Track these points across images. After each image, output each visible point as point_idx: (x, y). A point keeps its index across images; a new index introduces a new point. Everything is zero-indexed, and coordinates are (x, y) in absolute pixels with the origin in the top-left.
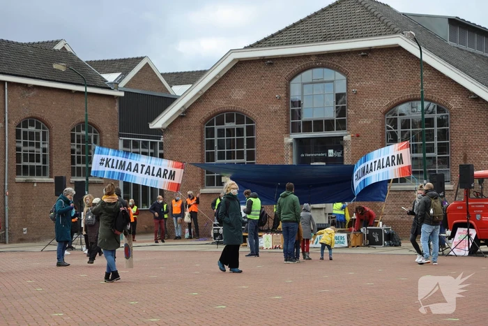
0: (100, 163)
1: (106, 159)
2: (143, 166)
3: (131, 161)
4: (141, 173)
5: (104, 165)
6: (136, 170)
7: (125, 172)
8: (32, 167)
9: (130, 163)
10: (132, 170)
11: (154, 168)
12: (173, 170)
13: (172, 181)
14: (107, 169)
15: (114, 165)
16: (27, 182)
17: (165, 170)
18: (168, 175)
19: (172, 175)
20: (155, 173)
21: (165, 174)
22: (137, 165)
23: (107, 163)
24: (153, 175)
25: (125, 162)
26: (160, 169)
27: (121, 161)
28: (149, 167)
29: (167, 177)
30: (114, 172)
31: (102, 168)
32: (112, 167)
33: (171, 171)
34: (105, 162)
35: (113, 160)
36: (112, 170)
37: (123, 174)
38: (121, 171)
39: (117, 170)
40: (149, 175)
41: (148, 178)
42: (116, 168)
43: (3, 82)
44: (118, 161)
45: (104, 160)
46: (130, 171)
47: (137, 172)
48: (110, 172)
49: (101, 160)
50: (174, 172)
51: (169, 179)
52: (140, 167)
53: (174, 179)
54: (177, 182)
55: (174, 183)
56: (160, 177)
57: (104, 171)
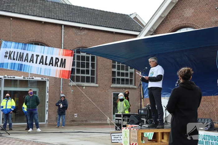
0: (5, 56)
1: (9, 52)
2: (37, 56)
3: (28, 52)
4: (36, 63)
5: (8, 58)
6: (32, 60)
7: (23, 63)
9: (27, 54)
10: (29, 61)
11: (46, 57)
12: (64, 58)
13: (63, 69)
14: (10, 61)
15: (15, 58)
16: (77, 86)
17: (57, 58)
18: (59, 64)
19: (63, 63)
20: (48, 62)
21: (56, 63)
22: (33, 55)
23: (10, 55)
24: (46, 64)
25: (23, 53)
26: (52, 58)
27: (21, 53)
28: (42, 57)
29: (59, 66)
30: (15, 64)
32: (14, 59)
33: (62, 59)
34: (8, 55)
35: (15, 52)
36: (14, 62)
37: (22, 65)
38: (20, 62)
39: (17, 62)
40: (43, 64)
41: (42, 68)
42: (16, 60)
43: (61, 25)
44: (18, 53)
45: (8, 53)
46: (27, 62)
47: (33, 62)
48: (12, 63)
49: (6, 53)
50: (65, 60)
51: (60, 67)
52: (35, 58)
53: (65, 67)
54: (68, 70)
55: (65, 71)
56: (53, 65)
57: (8, 63)
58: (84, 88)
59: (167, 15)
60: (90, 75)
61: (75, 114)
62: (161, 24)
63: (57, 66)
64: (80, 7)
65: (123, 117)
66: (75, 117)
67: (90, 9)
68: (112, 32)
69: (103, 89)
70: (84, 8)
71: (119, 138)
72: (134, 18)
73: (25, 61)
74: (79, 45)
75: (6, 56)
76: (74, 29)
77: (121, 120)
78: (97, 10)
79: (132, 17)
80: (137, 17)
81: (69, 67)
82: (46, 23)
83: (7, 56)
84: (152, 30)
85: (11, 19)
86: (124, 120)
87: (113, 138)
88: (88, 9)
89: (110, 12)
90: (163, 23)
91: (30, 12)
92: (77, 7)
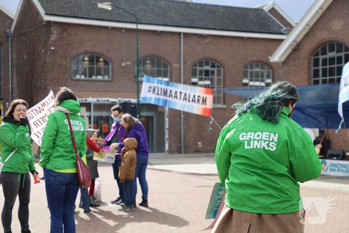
0: (149, 91)
1: (153, 87)
2: (181, 93)
3: (172, 89)
4: (180, 99)
5: (152, 92)
6: (176, 97)
7: (169, 99)
9: (171, 91)
11: (189, 94)
12: (205, 96)
13: (204, 106)
14: (154, 96)
15: (159, 93)
17: (199, 96)
18: (201, 101)
19: (204, 101)
20: (191, 100)
21: (198, 100)
22: (176, 92)
23: (154, 90)
24: (189, 101)
25: (167, 90)
26: (194, 96)
27: (164, 89)
28: (186, 94)
30: (159, 99)
31: (150, 95)
32: (158, 94)
33: (203, 97)
34: (152, 90)
35: (158, 87)
36: (158, 97)
37: (166, 101)
38: (165, 98)
39: (162, 97)
40: (186, 101)
41: (186, 104)
42: (161, 95)
44: (161, 89)
46: (172, 97)
47: (177, 98)
48: (156, 99)
49: (150, 88)
50: (206, 98)
51: (202, 104)
52: (178, 94)
53: (206, 105)
54: (209, 107)
55: (206, 108)
56: (195, 103)
57: (151, 98)
63: (200, 104)
64: (201, 4)
67: (213, 6)
70: (205, 5)
78: (222, 6)
80: (276, 8)
81: (209, 105)
85: (124, 31)
92: (196, 4)
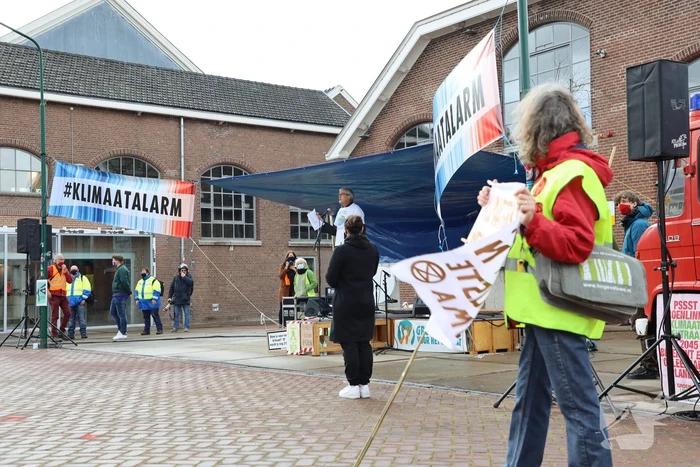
0: (65, 193)
1: (72, 185)
2: (128, 194)
3: (109, 186)
4: (127, 207)
5: (71, 196)
6: (118, 202)
7: (103, 207)
8: (228, 227)
9: (108, 190)
10: (113, 203)
11: (145, 195)
12: (177, 197)
13: (177, 218)
14: (77, 203)
15: (86, 196)
16: (216, 245)
17: (164, 198)
18: (169, 208)
19: (177, 208)
20: (148, 206)
21: (164, 207)
22: (118, 192)
23: (76, 191)
24: (145, 210)
25: (100, 188)
26: (155, 197)
27: (95, 187)
28: (137, 195)
29: (169, 212)
30: (86, 208)
31: (69, 201)
32: (83, 199)
33: (174, 200)
34: (72, 190)
35: (83, 185)
36: (84, 204)
37: (100, 211)
38: (97, 206)
39: (91, 205)
40: (139, 209)
41: (138, 216)
42: (89, 201)
43: (178, 118)
44: (90, 186)
45: (70, 187)
46: (110, 204)
47: (121, 206)
48: (80, 208)
49: (67, 186)
50: (180, 201)
51: (171, 214)
52: (123, 197)
53: (180, 215)
54: (187, 220)
55: (181, 222)
56: (157, 212)
57: (72, 207)
58: (232, 249)
59: (392, 98)
60: (242, 222)
61: (214, 305)
62: (381, 114)
63: (166, 214)
64: (219, 78)
65: (298, 303)
66: (215, 310)
67: (241, 81)
68: (287, 131)
69: (272, 250)
70: (227, 79)
71: (282, 341)
72: (335, 98)
73: (104, 203)
74: (218, 160)
75: (67, 193)
76: (206, 126)
77: (293, 309)
78: (256, 83)
79: (331, 96)
80: (344, 94)
81: (188, 213)
82: (145, 115)
83: (69, 193)
84: (364, 127)
85: (72, 109)
86: (298, 310)
87: (271, 342)
88: (235, 80)
89: (283, 87)
90: (383, 113)
91: (112, 93)
92: (212, 78)
